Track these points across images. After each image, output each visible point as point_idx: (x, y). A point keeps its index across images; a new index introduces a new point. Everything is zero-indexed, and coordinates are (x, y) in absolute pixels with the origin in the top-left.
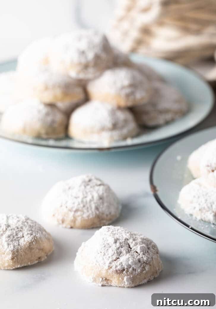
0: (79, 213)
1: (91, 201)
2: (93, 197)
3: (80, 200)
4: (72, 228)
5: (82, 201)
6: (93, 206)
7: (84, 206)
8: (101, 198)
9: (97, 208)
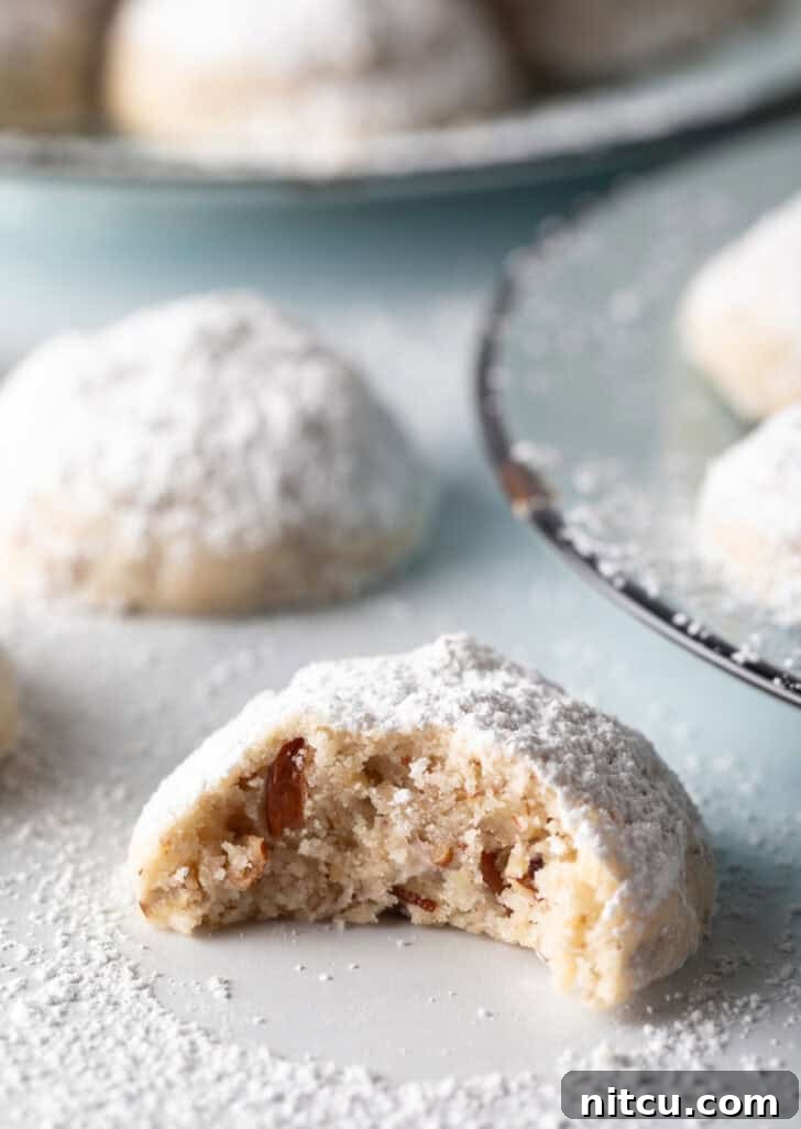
0: (178, 519)
1: (250, 445)
2: (263, 422)
3: (182, 438)
4: (135, 611)
5: (199, 449)
6: (267, 476)
7: (210, 475)
8: (313, 428)
9: (289, 488)
